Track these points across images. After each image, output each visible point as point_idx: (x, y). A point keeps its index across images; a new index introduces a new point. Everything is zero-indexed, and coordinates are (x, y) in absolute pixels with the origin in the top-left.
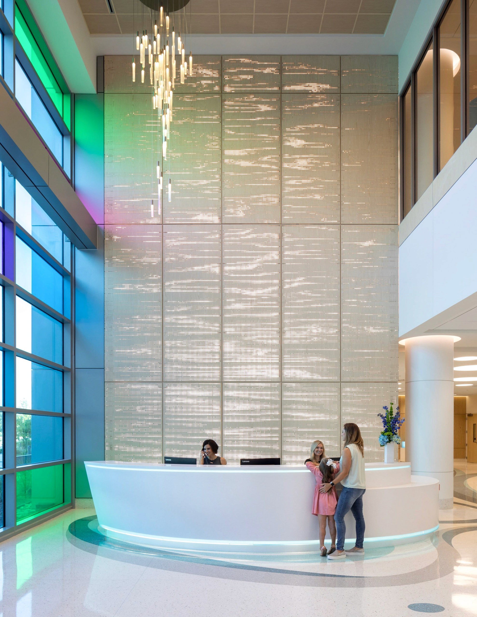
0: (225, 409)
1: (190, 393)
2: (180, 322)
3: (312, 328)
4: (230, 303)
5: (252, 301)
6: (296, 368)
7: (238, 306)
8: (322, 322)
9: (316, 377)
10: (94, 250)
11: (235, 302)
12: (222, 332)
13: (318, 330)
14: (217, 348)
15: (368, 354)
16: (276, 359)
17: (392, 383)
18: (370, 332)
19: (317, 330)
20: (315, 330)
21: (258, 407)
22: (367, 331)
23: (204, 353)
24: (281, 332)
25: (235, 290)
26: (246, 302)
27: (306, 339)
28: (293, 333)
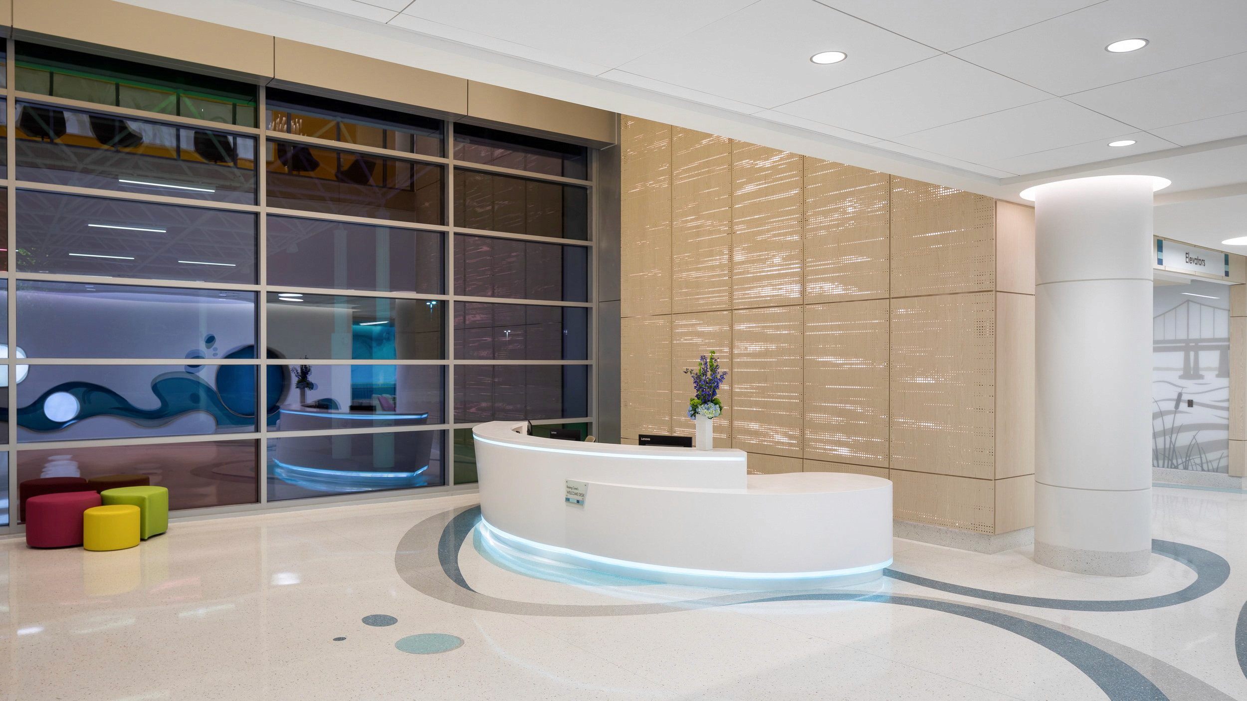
0: (736, 351)
1: (700, 329)
2: (689, 225)
3: (846, 206)
4: (741, 186)
5: (766, 177)
6: (824, 280)
7: (750, 188)
8: (862, 191)
9: (854, 292)
10: (610, 148)
11: (747, 183)
12: (731, 233)
13: (855, 208)
14: (725, 259)
15: (935, 240)
16: (796, 268)
17: (981, 293)
18: (940, 196)
19: (854, 206)
20: (851, 208)
21: (773, 347)
22: (935, 194)
23: (713, 268)
24: (804, 220)
25: (746, 163)
26: (759, 179)
27: (838, 226)
28: (821, 219)
